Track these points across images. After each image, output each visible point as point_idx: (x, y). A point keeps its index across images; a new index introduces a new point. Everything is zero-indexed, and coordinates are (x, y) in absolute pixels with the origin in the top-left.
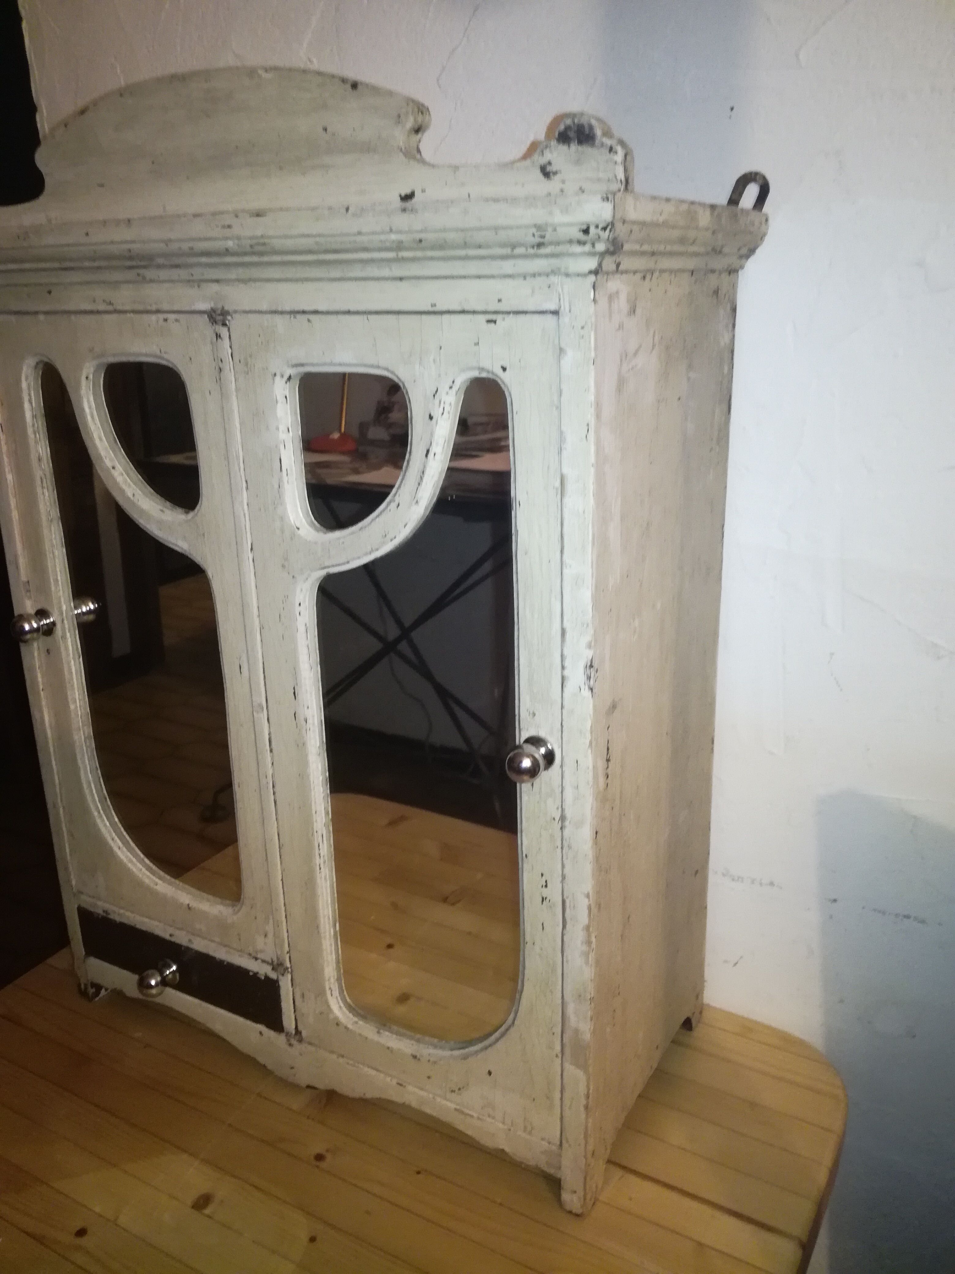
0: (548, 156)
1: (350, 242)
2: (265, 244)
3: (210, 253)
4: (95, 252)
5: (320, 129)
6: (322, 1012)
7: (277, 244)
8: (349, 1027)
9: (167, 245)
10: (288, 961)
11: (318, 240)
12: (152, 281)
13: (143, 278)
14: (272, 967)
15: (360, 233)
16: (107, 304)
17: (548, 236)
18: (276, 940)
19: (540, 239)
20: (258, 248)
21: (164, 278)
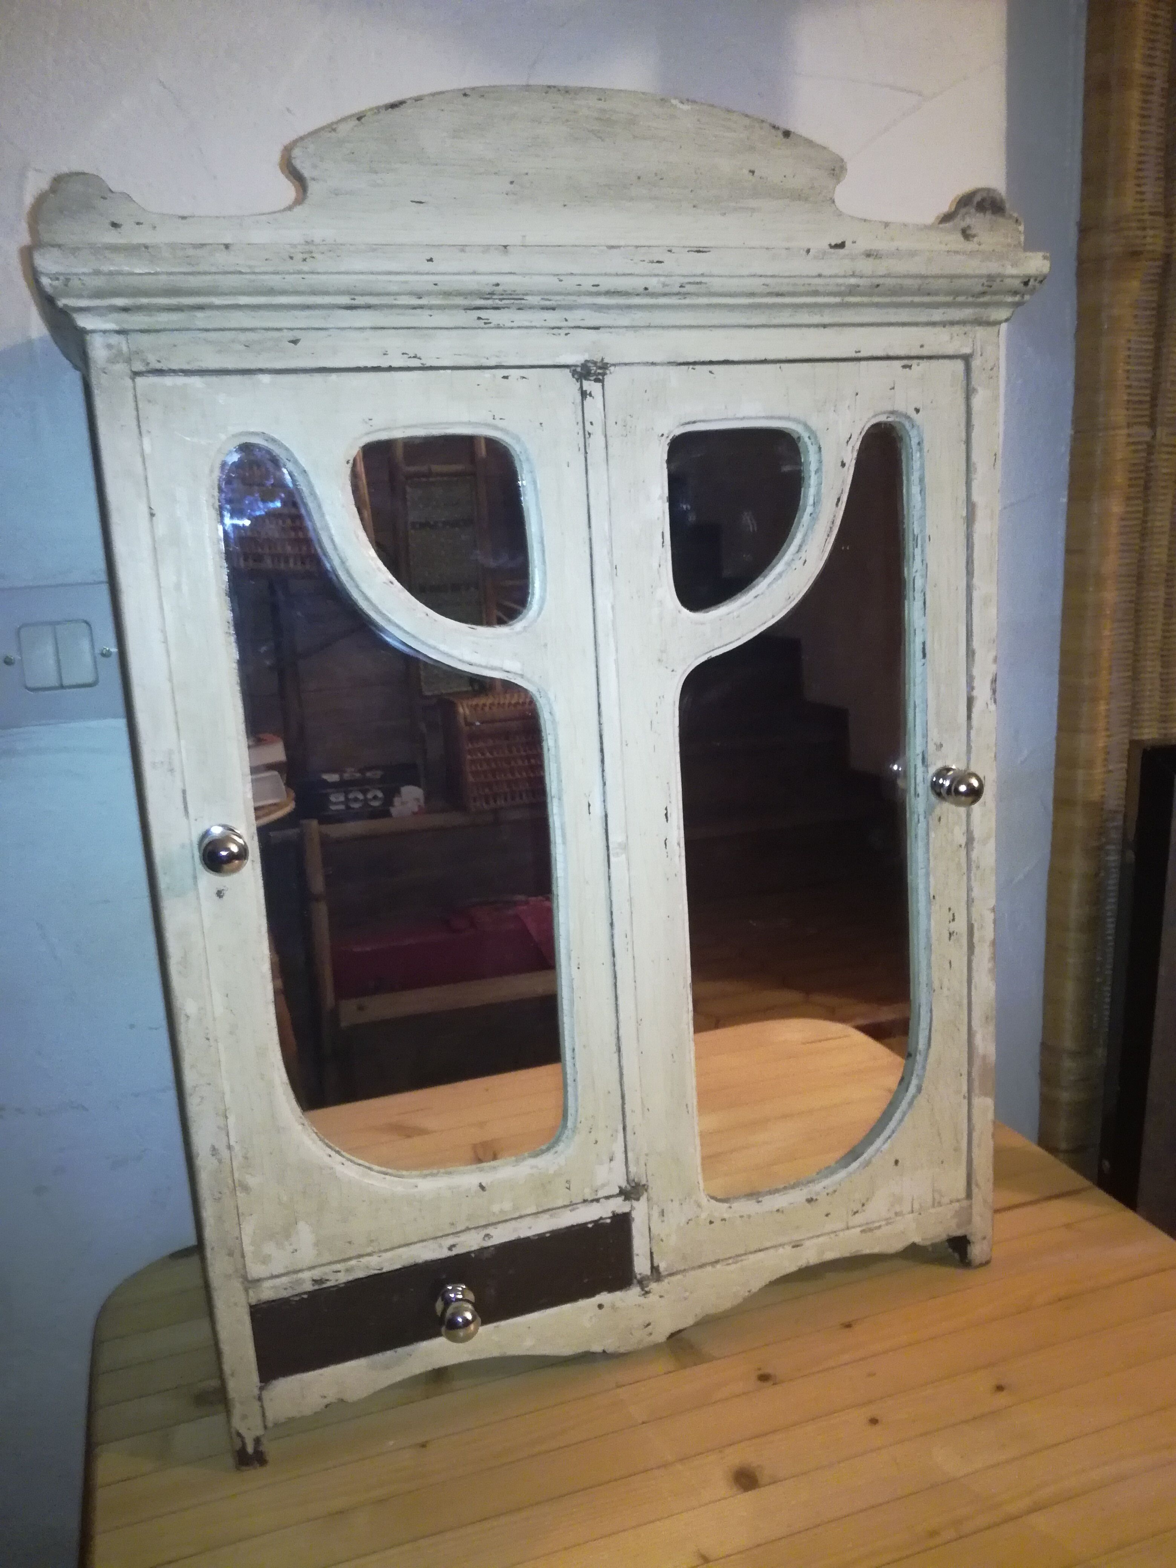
0: (968, 221)
1: (804, 285)
2: (701, 283)
3: (618, 292)
4: (436, 284)
5: (745, 171)
6: (689, 1220)
7: (716, 284)
8: (726, 1216)
9: (561, 281)
10: (645, 1176)
11: (768, 281)
12: (498, 327)
13: (485, 323)
14: (623, 1197)
15: (820, 276)
16: (410, 357)
17: (996, 285)
18: (630, 1155)
19: (985, 289)
20: (689, 288)
21: (520, 324)
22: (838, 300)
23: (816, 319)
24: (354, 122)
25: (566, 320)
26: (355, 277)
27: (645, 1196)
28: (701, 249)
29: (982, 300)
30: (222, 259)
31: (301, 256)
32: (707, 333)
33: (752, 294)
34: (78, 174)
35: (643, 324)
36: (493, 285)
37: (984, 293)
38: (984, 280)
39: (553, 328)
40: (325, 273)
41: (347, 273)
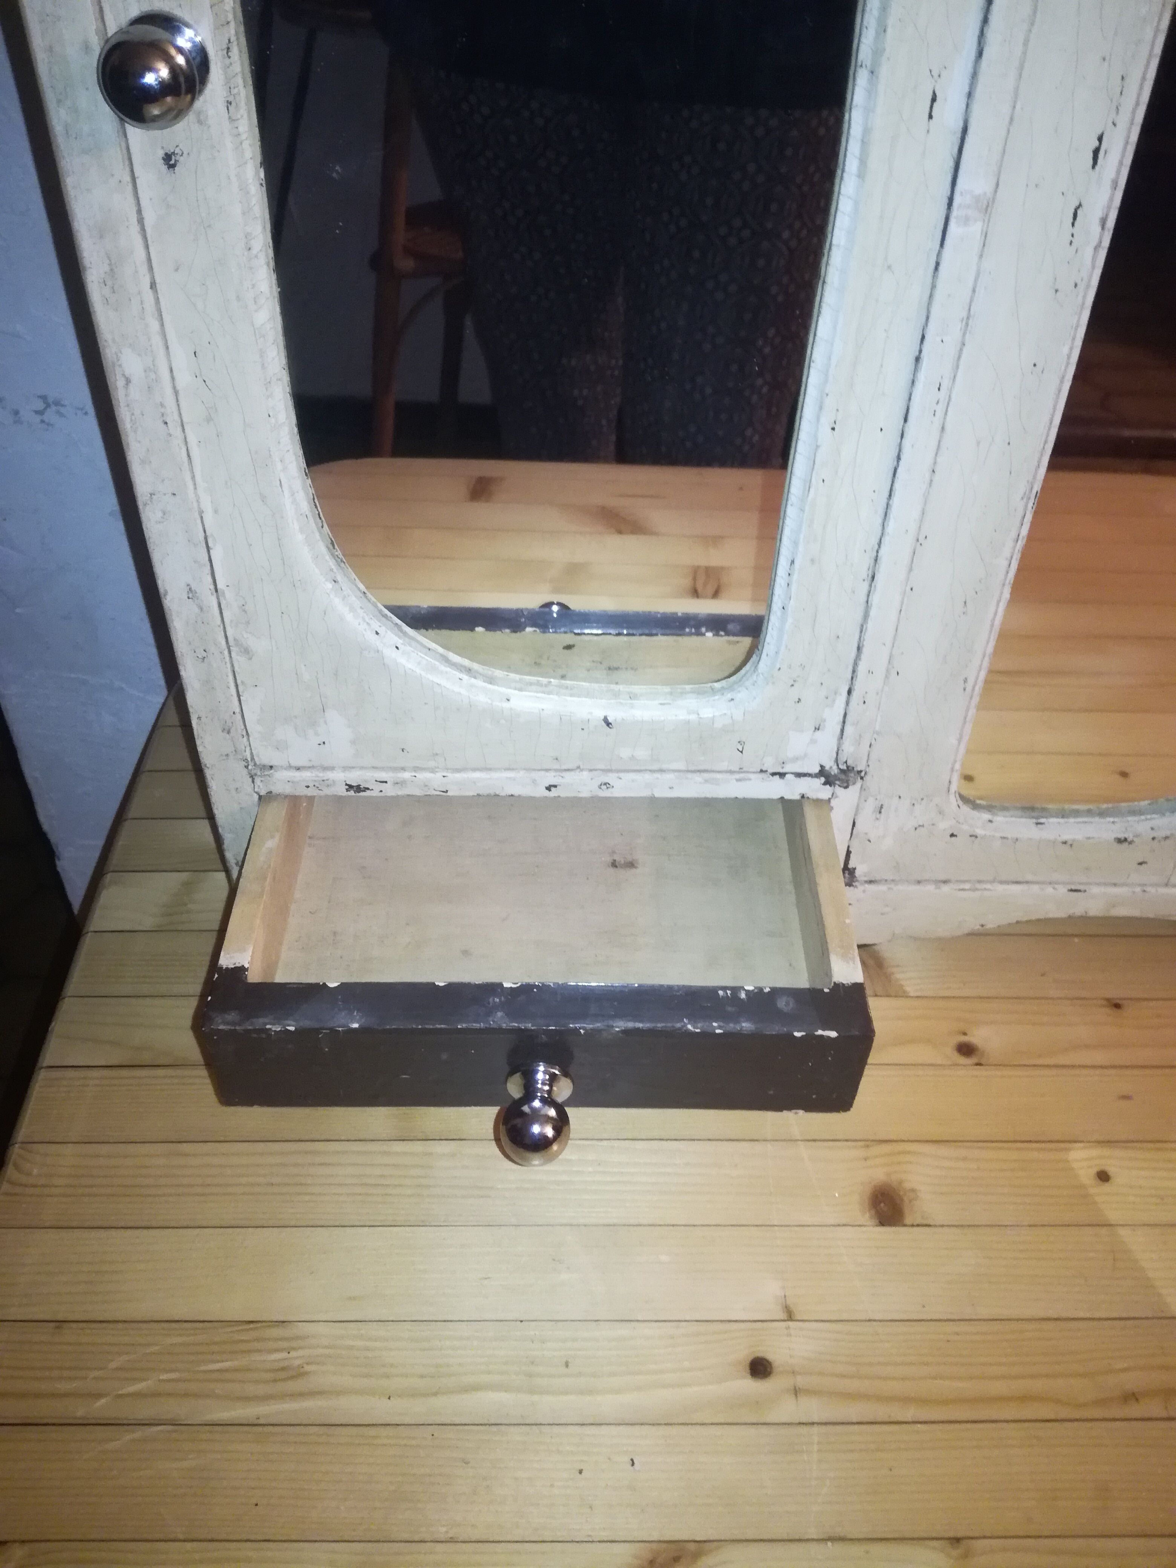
6: (920, 826)
8: (979, 832)
10: (866, 758)
14: (823, 779)
18: (849, 729)
27: (859, 782)
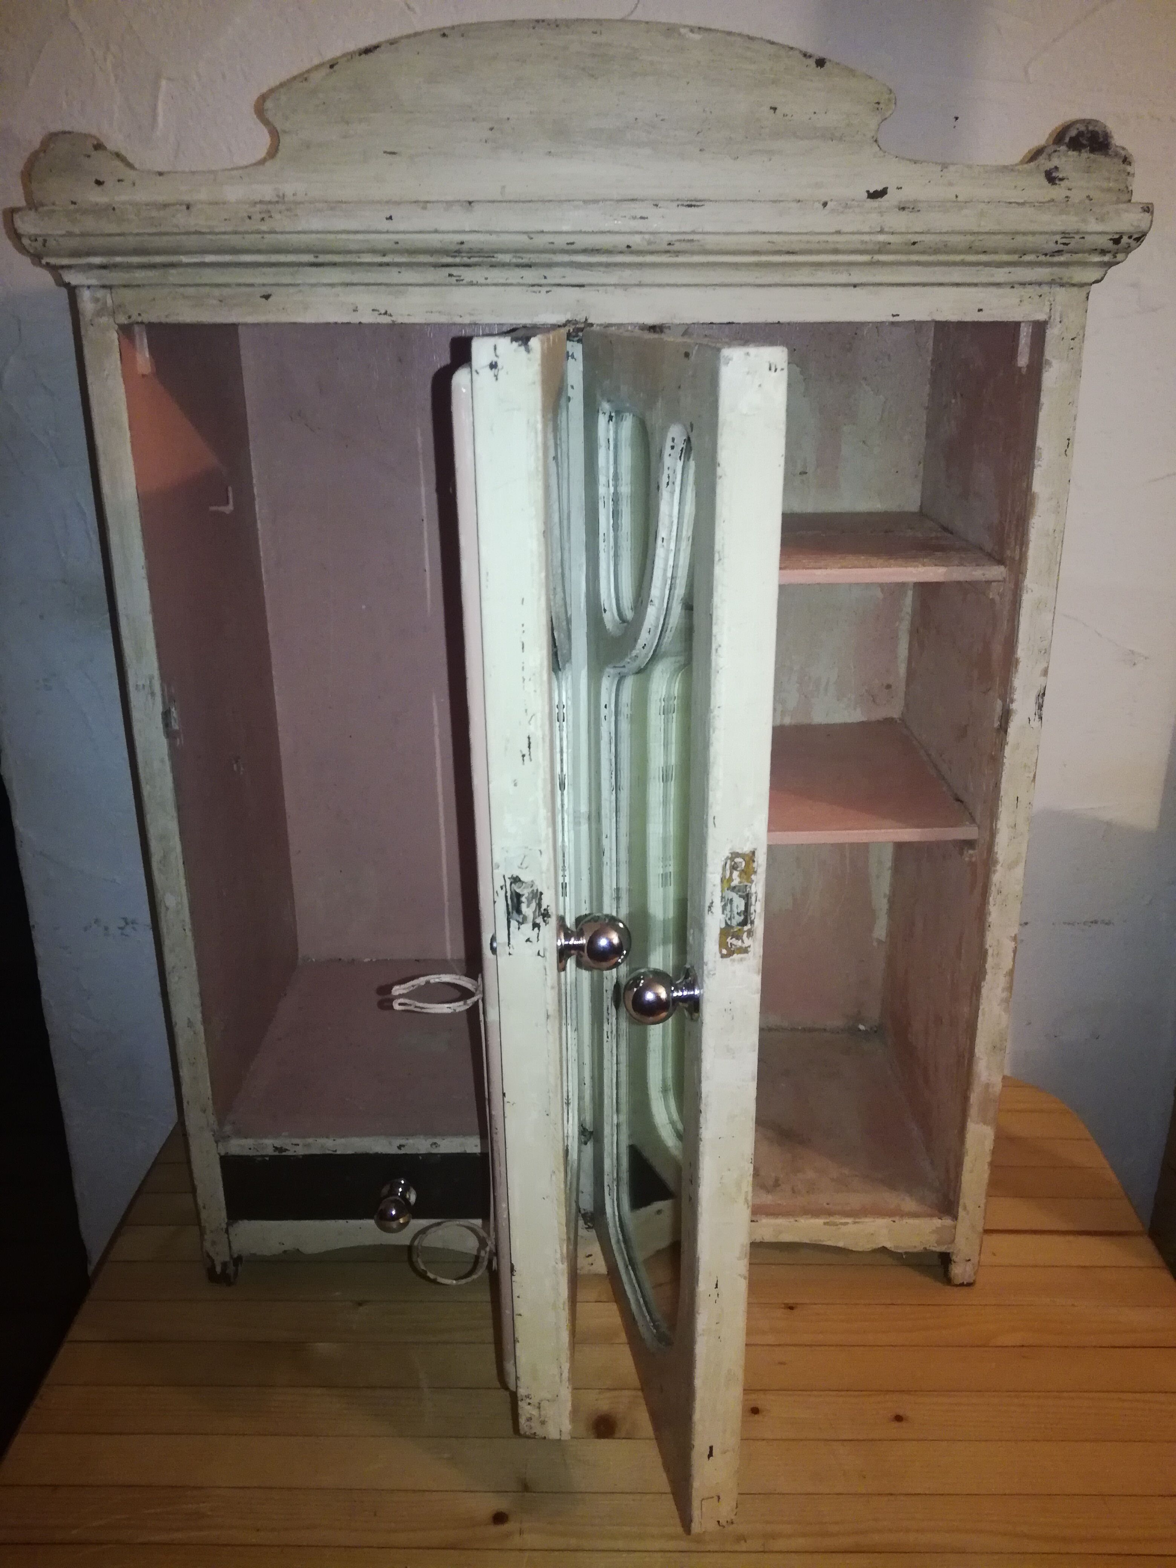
0: (1055, 162)
1: (819, 242)
2: (692, 241)
3: (597, 250)
4: (397, 243)
5: (766, 109)
7: (710, 241)
9: (532, 238)
11: (775, 238)
12: (471, 284)
13: (457, 280)
15: (838, 232)
16: (380, 314)
17: (1073, 244)
19: (1061, 247)
20: (677, 246)
21: (495, 281)
22: (866, 258)
23: (843, 278)
24: (326, 70)
25: (545, 278)
26: (314, 236)
28: (693, 203)
29: (1056, 259)
30: (183, 220)
31: (260, 216)
32: (710, 291)
33: (755, 253)
34: (64, 133)
35: (633, 282)
36: (458, 243)
37: (1059, 252)
38: (1058, 237)
39: (533, 285)
40: (282, 233)
41: (305, 232)
